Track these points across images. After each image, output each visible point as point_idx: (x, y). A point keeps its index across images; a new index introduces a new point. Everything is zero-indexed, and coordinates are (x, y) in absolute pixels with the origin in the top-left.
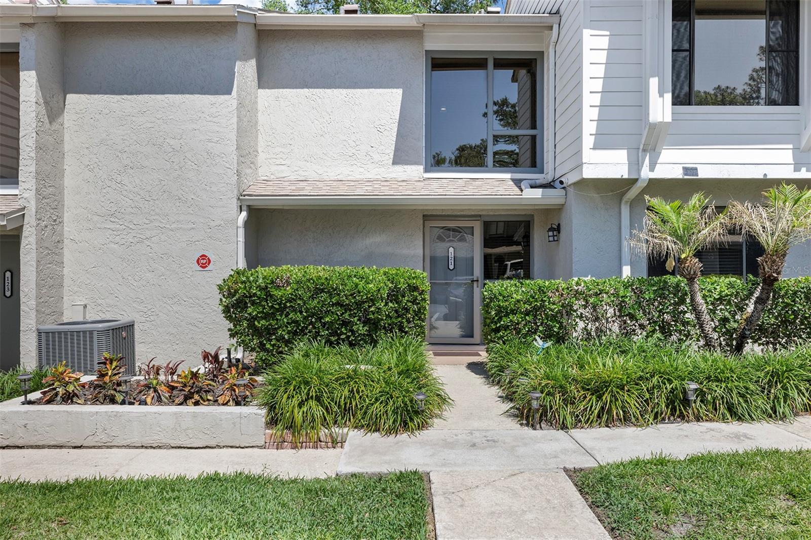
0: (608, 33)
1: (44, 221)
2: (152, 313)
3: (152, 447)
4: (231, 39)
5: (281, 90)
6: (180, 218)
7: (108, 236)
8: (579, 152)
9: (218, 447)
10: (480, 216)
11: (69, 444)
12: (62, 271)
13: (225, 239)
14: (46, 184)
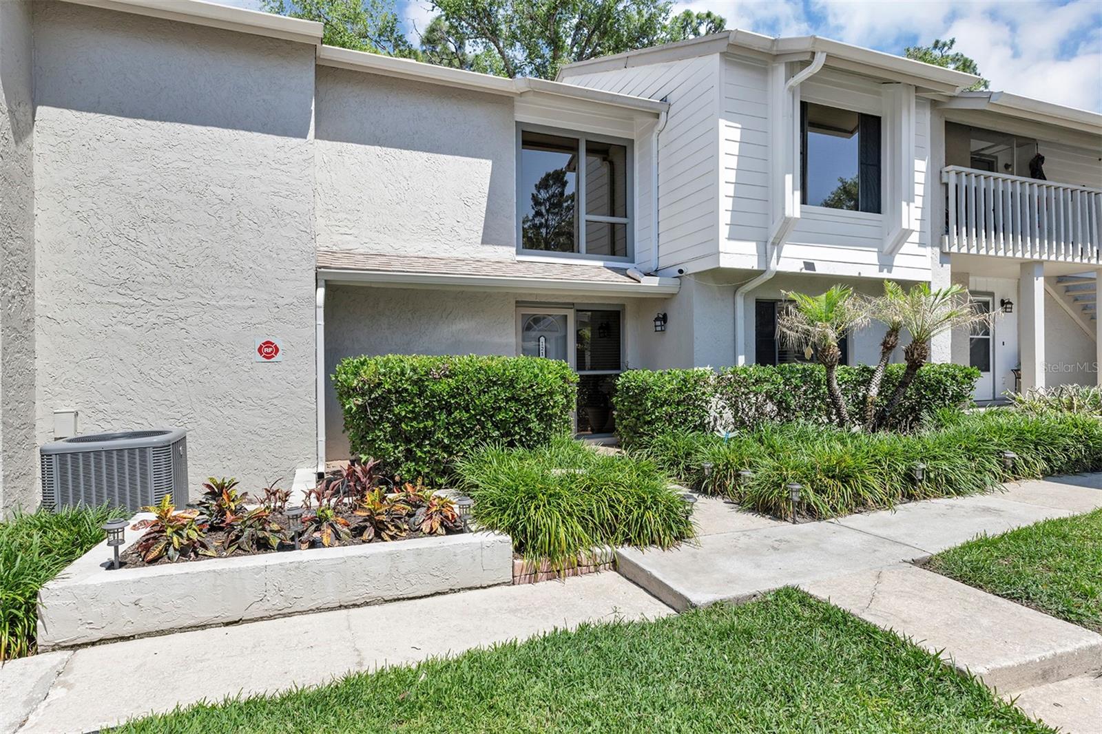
0: (740, 126)
1: (10, 288)
2: (189, 421)
3: (355, 606)
4: (305, 68)
5: (345, 144)
6: (232, 293)
7: (115, 315)
8: (715, 240)
9: (453, 591)
10: (573, 304)
11: (219, 620)
12: (33, 364)
13: (299, 321)
14: (12, 233)
